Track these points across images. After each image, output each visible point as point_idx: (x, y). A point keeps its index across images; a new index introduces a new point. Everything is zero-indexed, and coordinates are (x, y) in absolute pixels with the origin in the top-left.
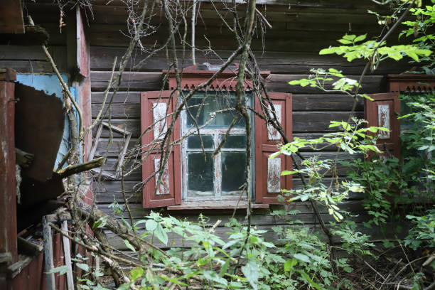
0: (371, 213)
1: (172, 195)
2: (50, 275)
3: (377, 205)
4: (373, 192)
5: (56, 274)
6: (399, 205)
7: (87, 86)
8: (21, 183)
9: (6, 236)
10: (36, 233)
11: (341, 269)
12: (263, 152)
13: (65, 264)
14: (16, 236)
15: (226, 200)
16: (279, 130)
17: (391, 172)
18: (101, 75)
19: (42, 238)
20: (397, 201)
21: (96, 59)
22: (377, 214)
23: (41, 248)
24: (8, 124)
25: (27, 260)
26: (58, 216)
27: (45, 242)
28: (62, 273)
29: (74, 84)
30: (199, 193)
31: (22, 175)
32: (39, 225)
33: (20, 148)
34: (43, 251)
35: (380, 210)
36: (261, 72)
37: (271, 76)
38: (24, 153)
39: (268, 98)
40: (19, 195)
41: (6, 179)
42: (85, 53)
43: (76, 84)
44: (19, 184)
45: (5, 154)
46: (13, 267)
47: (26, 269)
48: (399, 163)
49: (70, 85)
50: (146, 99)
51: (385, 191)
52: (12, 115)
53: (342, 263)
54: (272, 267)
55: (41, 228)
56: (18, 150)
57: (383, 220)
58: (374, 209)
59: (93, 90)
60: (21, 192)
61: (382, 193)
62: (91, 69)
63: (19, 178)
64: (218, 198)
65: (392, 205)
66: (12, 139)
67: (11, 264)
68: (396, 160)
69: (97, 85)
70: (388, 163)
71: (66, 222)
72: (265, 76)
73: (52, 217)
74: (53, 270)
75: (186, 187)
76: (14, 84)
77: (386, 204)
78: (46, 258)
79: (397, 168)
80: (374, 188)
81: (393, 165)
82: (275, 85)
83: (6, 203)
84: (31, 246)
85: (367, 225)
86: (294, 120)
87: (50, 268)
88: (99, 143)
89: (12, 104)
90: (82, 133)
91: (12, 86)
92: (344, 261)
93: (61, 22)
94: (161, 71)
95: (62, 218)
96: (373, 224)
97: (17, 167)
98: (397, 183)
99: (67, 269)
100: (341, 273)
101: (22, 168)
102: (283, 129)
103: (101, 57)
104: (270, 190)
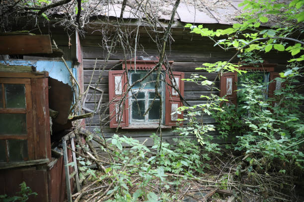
0: (221, 132)
1: (124, 121)
2: (66, 167)
3: (223, 129)
4: (222, 122)
5: (70, 166)
6: (235, 127)
7: (81, 67)
8: (53, 125)
9: (46, 151)
10: (59, 145)
11: (205, 159)
12: (170, 101)
13: (73, 161)
14: (51, 150)
15: (150, 124)
16: (177, 91)
17: (231, 112)
18: (88, 61)
19: (62, 148)
20: (233, 126)
21: (86, 54)
22: (223, 133)
23: (62, 154)
24: (46, 98)
25: (56, 160)
26: (69, 136)
27: (64, 150)
28: (72, 166)
29: (75, 67)
30: (137, 120)
31: (53, 121)
32: (60, 140)
33: (51, 108)
34: (63, 156)
35: (225, 131)
36: (169, 61)
37: (175, 63)
38: (53, 111)
39: (172, 74)
40: (51, 131)
41: (45, 125)
42: (80, 51)
43: (76, 67)
44: (51, 126)
45: (45, 113)
46: (50, 165)
47: (56, 165)
48: (235, 107)
49: (73, 67)
50: (111, 75)
51: (227, 122)
52: (47, 94)
53: (206, 156)
54: (172, 158)
55: (61, 142)
56: (50, 109)
57: (226, 136)
58: (222, 130)
59: (84, 69)
60: (52, 129)
61: (226, 123)
62: (84, 59)
63: (51, 123)
64: (147, 123)
65: (231, 127)
66: (48, 105)
67: (49, 163)
68: (234, 106)
69: (86, 67)
70: (230, 107)
71: (73, 139)
72: (171, 63)
73: (66, 137)
74: (68, 165)
75: (131, 117)
76: (47, 78)
77: (228, 128)
78: (64, 158)
79: (234, 110)
80: (223, 120)
81: (233, 108)
82: (176, 68)
83: (46, 136)
84: (58, 154)
85: (218, 138)
86: (185, 85)
87: (66, 164)
88: (88, 96)
89: (47, 89)
90: (80, 96)
91: (47, 79)
92: (207, 155)
93: (69, 43)
94: (119, 60)
95: (71, 137)
96: (221, 138)
97: (50, 118)
98: (234, 117)
99: (74, 164)
100: (205, 161)
101: (52, 118)
102: (180, 90)
103: (88, 52)
104: (172, 120)
